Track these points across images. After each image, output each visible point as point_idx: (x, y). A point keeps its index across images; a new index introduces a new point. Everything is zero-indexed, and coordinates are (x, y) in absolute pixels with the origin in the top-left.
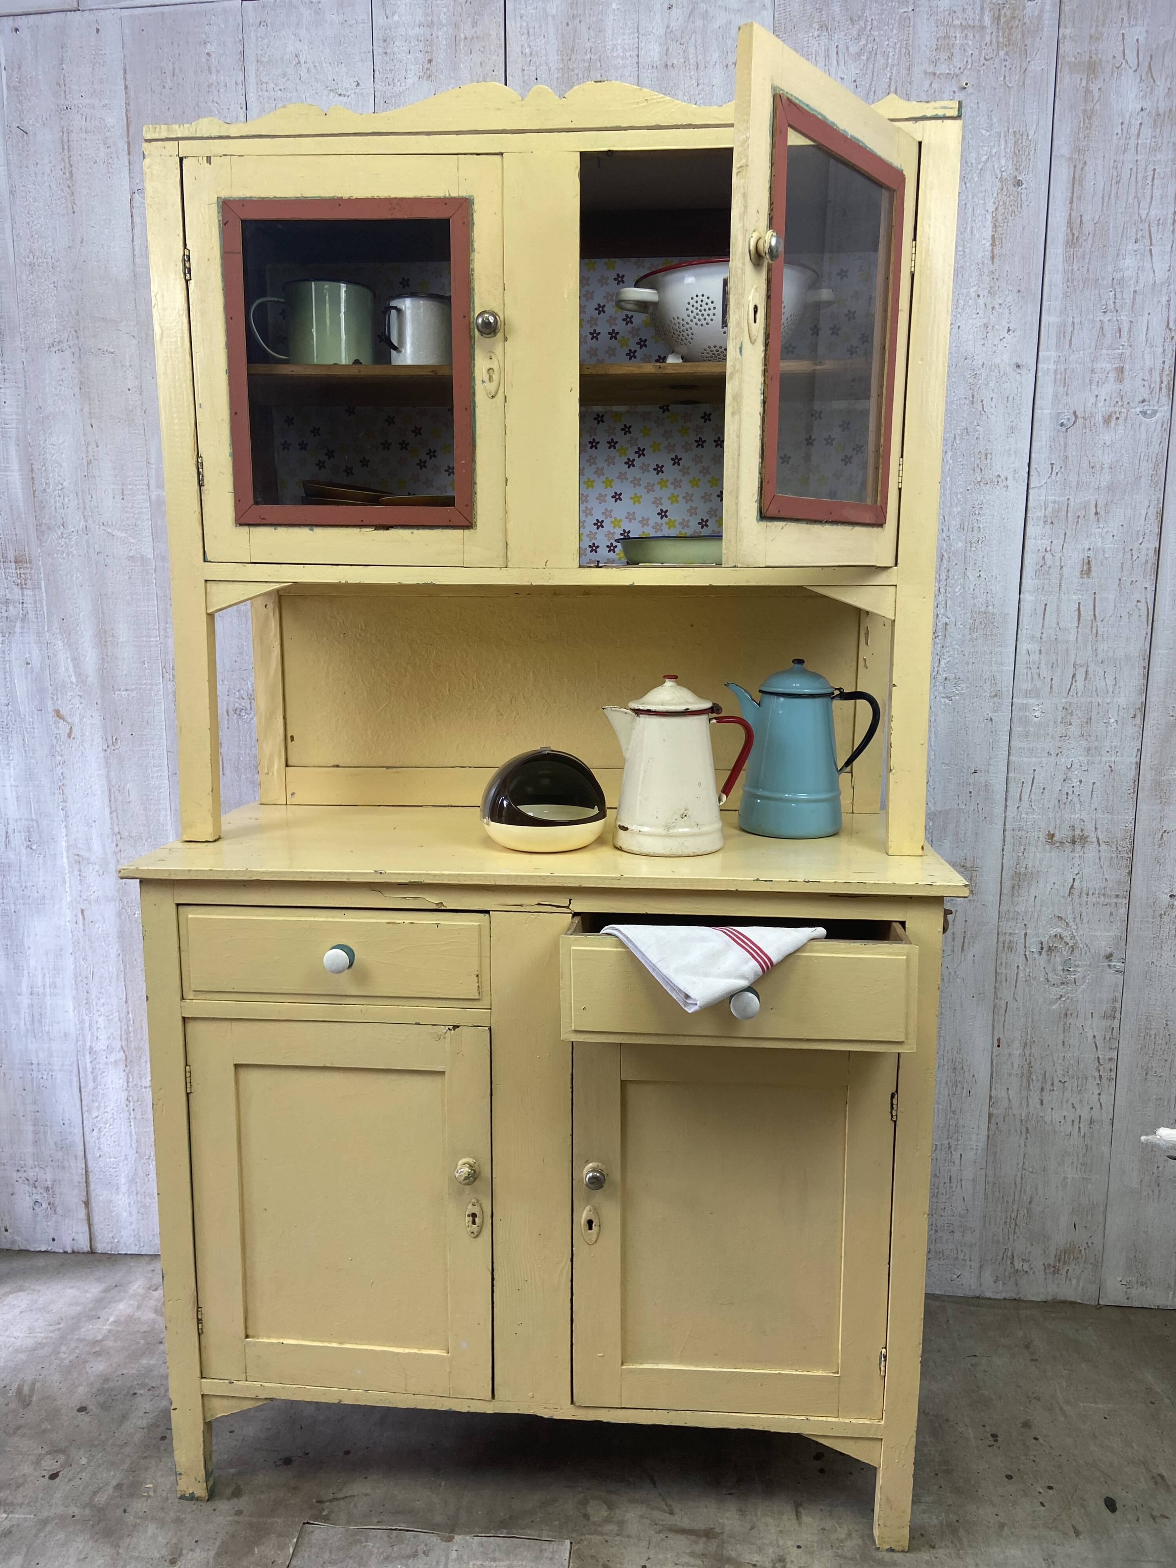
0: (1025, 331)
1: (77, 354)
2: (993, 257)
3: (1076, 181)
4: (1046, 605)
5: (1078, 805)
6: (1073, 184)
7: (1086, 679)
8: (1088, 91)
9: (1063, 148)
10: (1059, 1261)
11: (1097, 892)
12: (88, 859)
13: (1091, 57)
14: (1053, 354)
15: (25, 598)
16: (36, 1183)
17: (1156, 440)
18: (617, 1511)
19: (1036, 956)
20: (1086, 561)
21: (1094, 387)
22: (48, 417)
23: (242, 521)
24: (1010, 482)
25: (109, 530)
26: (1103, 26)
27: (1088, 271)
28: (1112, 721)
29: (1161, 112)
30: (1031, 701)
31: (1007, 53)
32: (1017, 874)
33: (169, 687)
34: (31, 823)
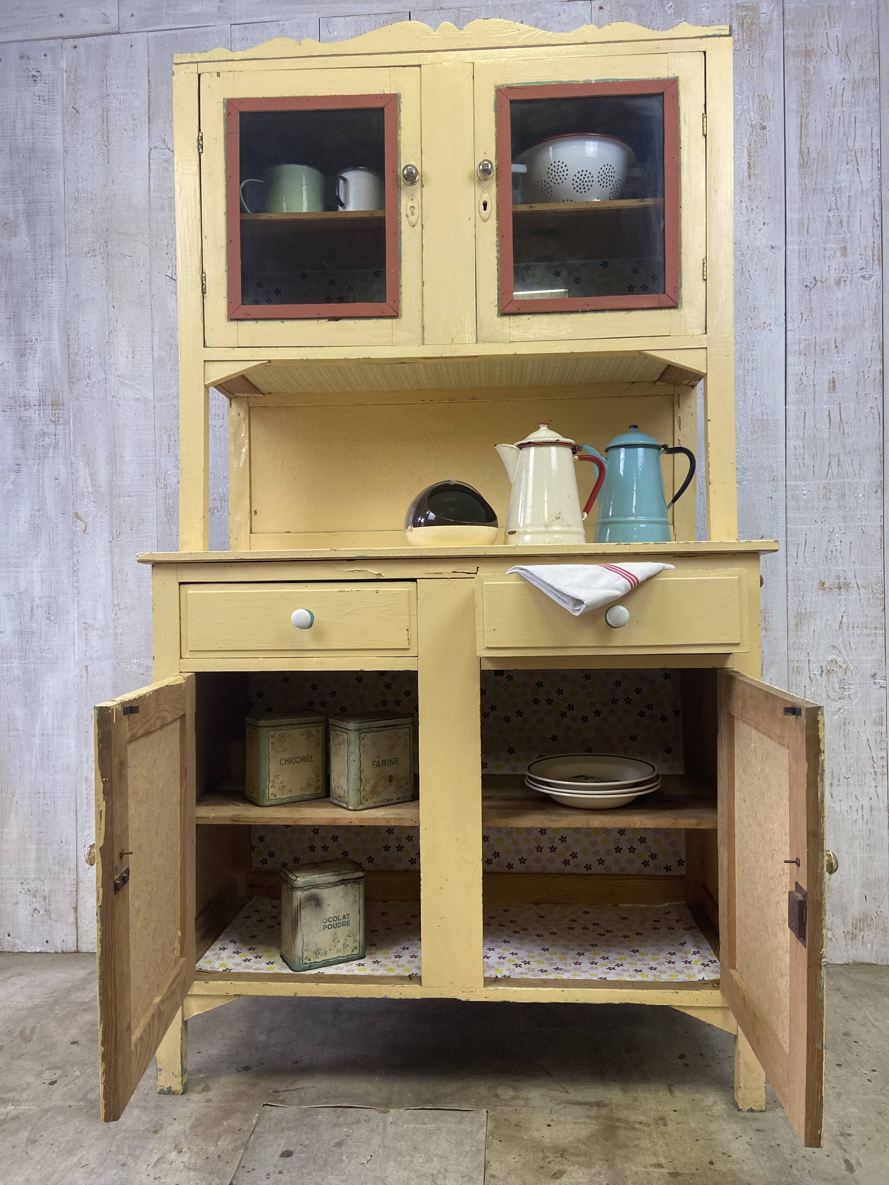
0: (775, 224)
1: (106, 258)
2: (749, 176)
3: (802, 126)
4: (805, 413)
5: (841, 560)
6: (801, 128)
7: (838, 465)
8: (806, 68)
9: (792, 105)
10: (856, 928)
11: (860, 626)
12: (93, 626)
13: (806, 47)
14: (796, 239)
15: (57, 431)
16: (36, 893)
17: (873, 295)
18: (522, 1092)
19: (818, 677)
20: (831, 380)
21: (827, 260)
22: (82, 302)
23: (233, 317)
24: (773, 327)
25: (122, 380)
26: (813, 28)
27: (816, 184)
28: (860, 495)
29: (857, 80)
30: (800, 483)
31: (750, 46)
32: (800, 614)
33: (161, 493)
34: (51, 600)
